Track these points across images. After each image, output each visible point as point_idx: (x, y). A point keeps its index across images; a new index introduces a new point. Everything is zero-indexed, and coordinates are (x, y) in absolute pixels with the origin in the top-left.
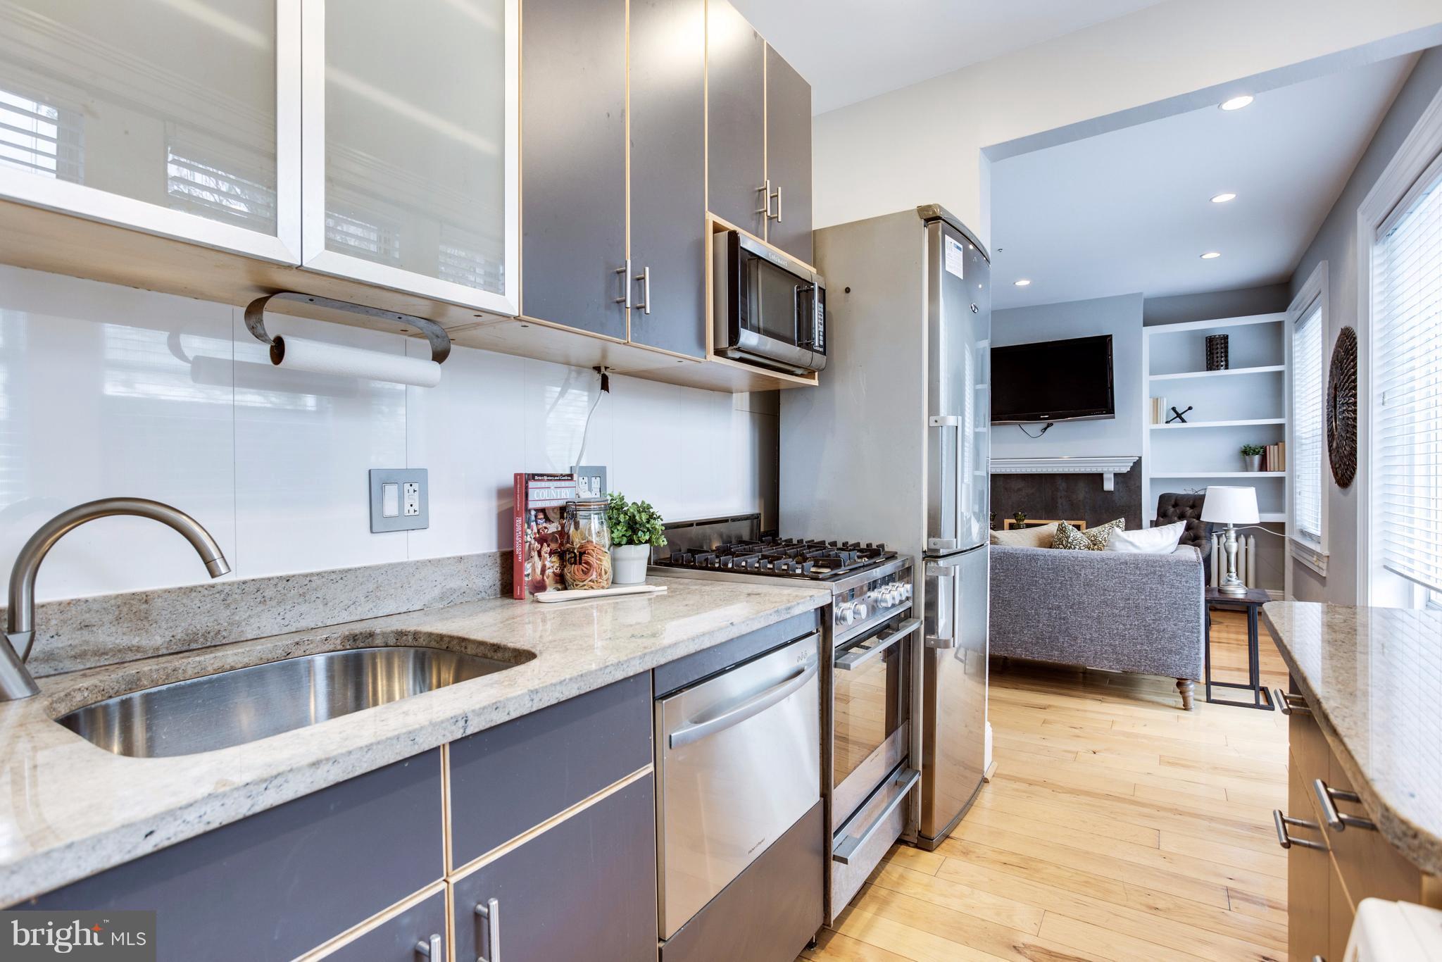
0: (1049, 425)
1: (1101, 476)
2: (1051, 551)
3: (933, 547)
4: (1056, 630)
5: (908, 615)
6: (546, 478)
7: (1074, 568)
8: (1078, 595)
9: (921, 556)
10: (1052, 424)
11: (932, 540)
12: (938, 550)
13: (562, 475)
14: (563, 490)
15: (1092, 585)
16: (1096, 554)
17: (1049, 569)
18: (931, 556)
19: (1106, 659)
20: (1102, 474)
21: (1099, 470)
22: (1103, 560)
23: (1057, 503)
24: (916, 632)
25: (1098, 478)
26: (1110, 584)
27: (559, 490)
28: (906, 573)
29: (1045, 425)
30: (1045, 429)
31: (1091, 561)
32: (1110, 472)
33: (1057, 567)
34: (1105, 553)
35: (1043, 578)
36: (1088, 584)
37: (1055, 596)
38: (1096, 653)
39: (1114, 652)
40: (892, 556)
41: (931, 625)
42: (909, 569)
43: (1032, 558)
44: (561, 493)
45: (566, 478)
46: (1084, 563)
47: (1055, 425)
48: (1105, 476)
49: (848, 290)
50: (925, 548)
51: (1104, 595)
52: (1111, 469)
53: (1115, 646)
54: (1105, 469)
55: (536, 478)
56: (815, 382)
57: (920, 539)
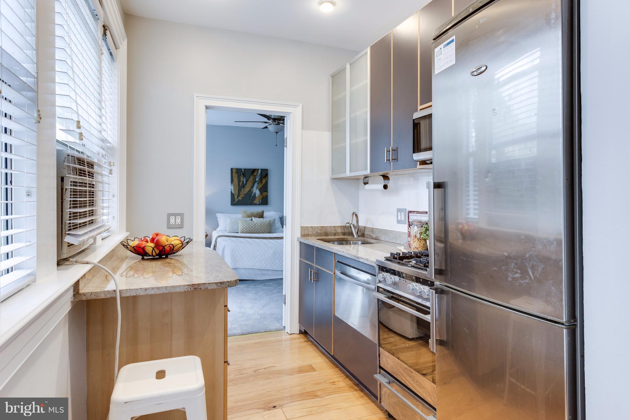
6: (415, 212)
13: (422, 212)
14: (423, 217)
27: (421, 217)
44: (422, 218)
45: (424, 213)
55: (412, 212)
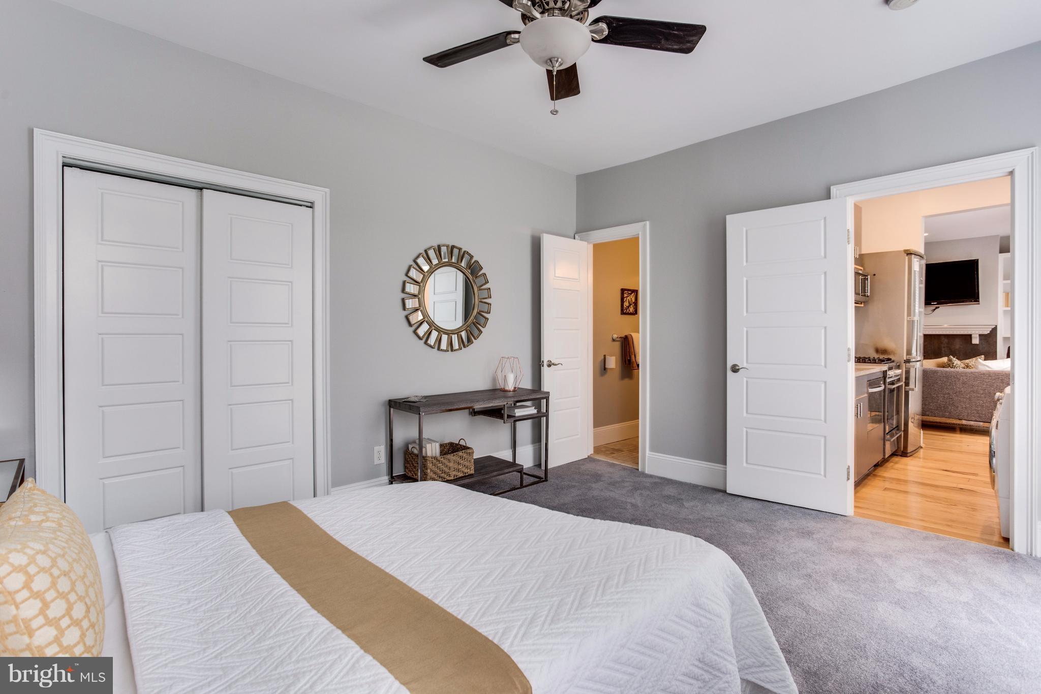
0: (937, 308)
1: (970, 336)
2: (945, 369)
3: (908, 358)
4: (947, 404)
5: (899, 380)
7: (957, 376)
8: (959, 388)
9: (904, 361)
10: (939, 307)
11: (908, 356)
12: (910, 360)
15: (967, 384)
16: (968, 370)
17: (943, 377)
18: (908, 361)
19: (974, 416)
20: (971, 335)
21: (969, 333)
22: (972, 373)
23: (941, 350)
24: (902, 386)
25: (969, 337)
26: (976, 383)
28: (898, 367)
29: (934, 308)
30: (934, 310)
31: (966, 373)
32: (976, 334)
33: (947, 376)
34: (972, 370)
35: (941, 381)
36: (964, 383)
37: (947, 388)
38: (968, 414)
39: (978, 413)
40: (893, 362)
41: (907, 384)
42: (899, 366)
43: (935, 372)
46: (961, 374)
47: (941, 308)
48: (972, 336)
49: (874, 275)
50: (905, 359)
51: (972, 388)
52: (977, 332)
53: (978, 410)
54: (974, 332)
56: (862, 305)
57: (903, 356)
